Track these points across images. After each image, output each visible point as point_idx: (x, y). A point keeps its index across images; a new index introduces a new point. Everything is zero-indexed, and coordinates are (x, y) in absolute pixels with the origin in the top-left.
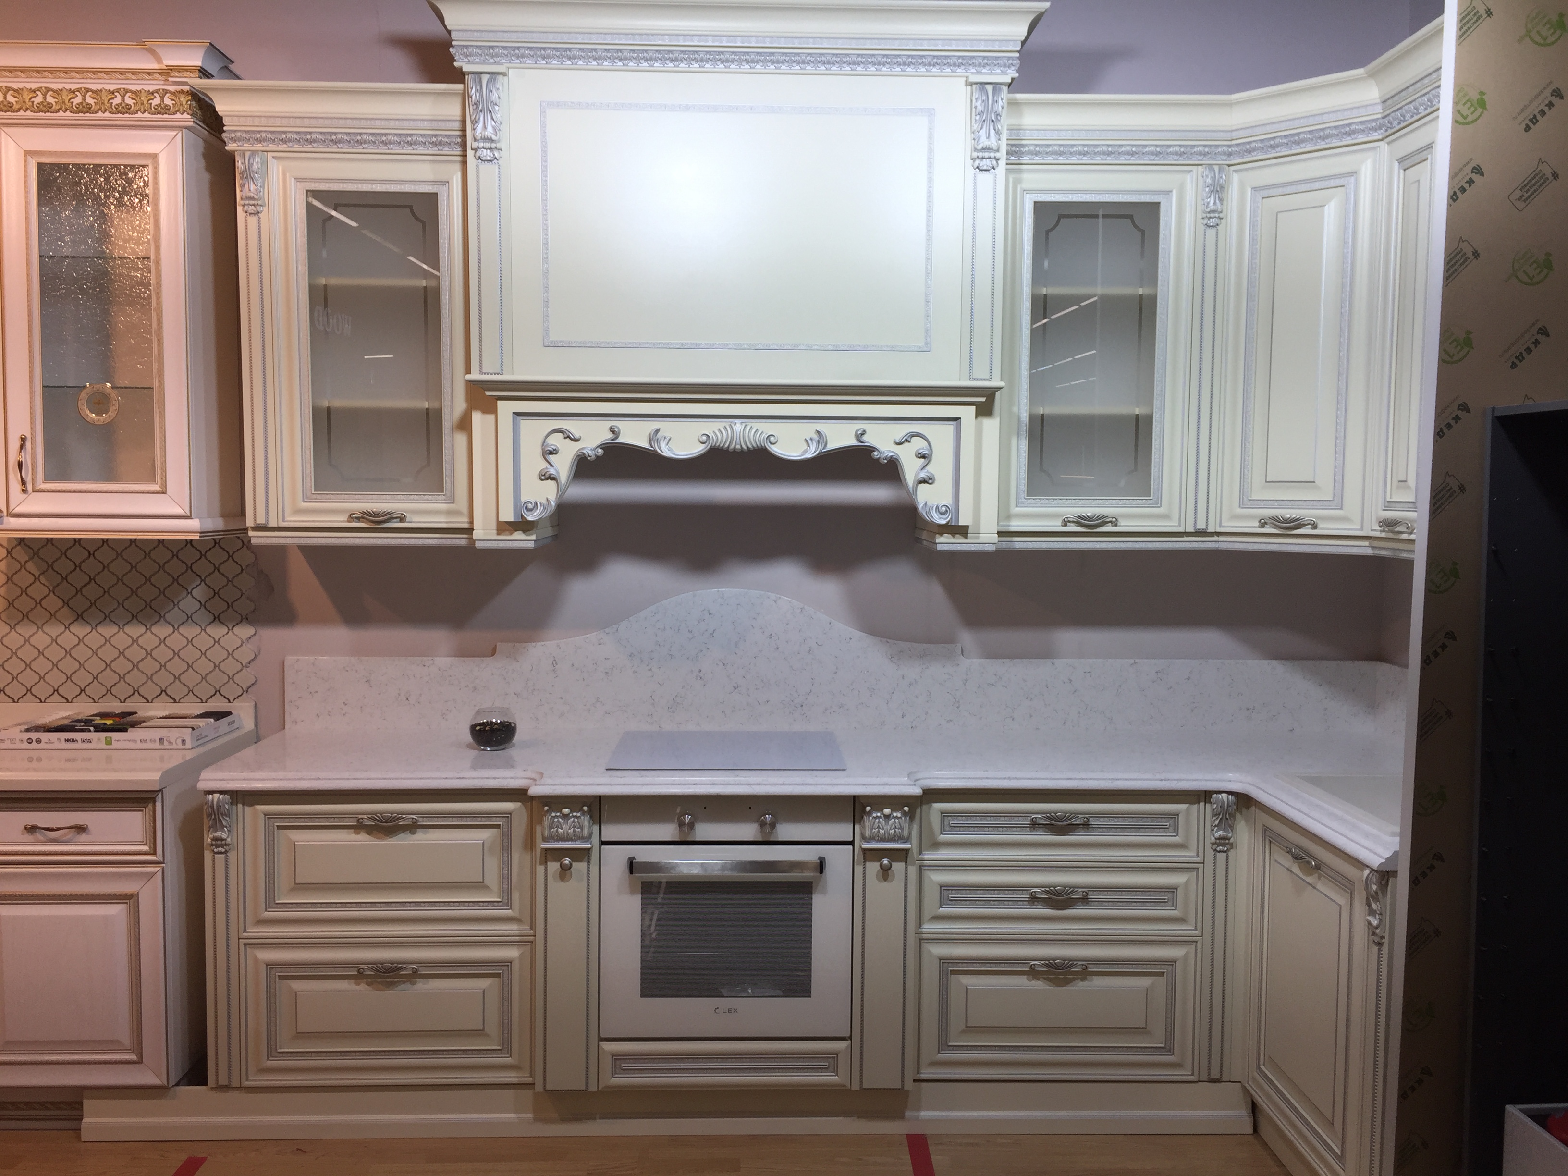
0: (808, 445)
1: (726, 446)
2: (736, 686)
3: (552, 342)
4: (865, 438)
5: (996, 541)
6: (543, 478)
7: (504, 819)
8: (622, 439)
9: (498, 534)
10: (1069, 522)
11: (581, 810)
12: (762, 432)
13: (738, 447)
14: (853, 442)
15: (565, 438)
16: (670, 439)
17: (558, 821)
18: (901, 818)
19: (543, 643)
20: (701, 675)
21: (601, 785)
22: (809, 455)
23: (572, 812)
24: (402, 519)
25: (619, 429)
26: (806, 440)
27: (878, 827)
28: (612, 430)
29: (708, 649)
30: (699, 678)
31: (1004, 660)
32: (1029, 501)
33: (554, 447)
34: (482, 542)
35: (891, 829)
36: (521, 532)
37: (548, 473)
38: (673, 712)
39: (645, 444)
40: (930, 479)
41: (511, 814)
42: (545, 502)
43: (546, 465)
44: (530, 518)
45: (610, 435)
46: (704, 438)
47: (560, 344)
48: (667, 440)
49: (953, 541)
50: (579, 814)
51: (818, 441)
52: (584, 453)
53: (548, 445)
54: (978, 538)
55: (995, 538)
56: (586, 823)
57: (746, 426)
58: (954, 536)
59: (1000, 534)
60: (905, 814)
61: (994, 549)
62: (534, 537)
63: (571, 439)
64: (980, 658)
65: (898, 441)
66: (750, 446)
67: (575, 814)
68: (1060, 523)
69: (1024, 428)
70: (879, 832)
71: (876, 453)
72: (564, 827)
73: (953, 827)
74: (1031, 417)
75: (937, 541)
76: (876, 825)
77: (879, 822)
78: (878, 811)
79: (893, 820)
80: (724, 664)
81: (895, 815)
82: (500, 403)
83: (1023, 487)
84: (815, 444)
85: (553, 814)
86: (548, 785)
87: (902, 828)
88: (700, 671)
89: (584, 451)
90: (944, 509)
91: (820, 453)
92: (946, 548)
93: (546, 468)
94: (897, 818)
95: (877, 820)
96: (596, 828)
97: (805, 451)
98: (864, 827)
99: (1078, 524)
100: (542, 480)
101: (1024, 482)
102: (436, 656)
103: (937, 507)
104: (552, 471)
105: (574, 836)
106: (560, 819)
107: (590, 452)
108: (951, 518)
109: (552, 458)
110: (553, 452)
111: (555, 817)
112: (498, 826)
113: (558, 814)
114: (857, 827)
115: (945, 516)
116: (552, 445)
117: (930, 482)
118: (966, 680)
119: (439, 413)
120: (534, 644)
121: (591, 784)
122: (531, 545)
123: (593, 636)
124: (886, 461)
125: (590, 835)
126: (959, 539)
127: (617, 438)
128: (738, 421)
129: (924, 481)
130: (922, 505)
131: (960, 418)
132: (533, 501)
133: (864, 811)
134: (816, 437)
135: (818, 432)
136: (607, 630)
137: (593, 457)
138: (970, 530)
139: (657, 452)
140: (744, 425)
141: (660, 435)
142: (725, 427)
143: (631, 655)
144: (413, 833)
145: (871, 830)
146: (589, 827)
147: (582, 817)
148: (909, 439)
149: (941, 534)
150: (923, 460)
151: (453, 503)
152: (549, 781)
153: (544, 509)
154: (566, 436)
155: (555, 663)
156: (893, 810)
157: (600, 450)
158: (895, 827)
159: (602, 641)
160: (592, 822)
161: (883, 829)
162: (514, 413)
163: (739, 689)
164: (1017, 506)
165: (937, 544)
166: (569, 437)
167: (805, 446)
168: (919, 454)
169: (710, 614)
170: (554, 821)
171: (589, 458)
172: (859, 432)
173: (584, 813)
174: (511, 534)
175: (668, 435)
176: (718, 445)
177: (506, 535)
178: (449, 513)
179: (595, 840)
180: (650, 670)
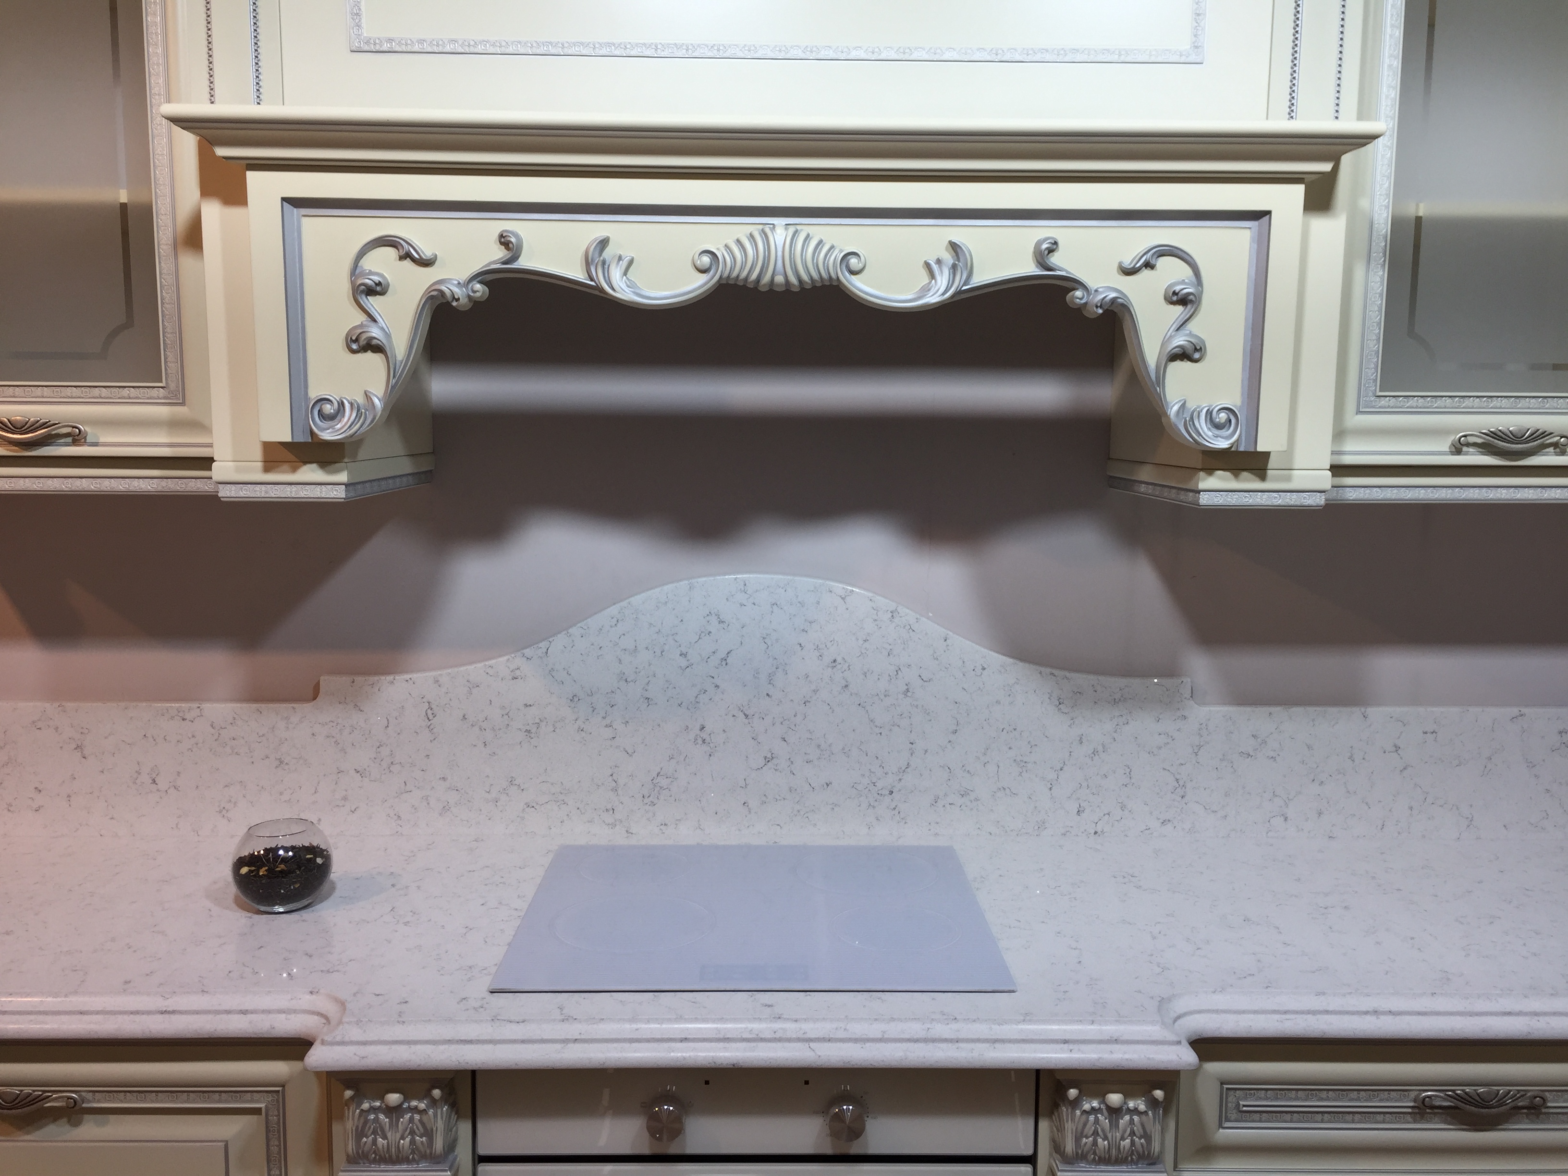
0: (932, 276)
1: (754, 276)
2: (769, 756)
3: (367, 42)
4: (1055, 259)
5: (1328, 486)
6: (354, 346)
7: (270, 1098)
8: (525, 262)
9: (267, 469)
10: (1468, 445)
11: (427, 1094)
12: (832, 247)
13: (779, 279)
14: (1029, 268)
15: (401, 258)
16: (631, 262)
17: (377, 1120)
18: (1145, 1113)
19: (407, 677)
20: (704, 735)
21: (470, 1042)
22: (933, 298)
23: (407, 1098)
24: (77, 438)
25: (516, 235)
26: (927, 265)
27: (1095, 1133)
28: (504, 241)
29: (717, 686)
30: (700, 741)
31: (1272, 709)
32: (1383, 402)
33: (377, 279)
34: (233, 487)
35: (1123, 1138)
36: (314, 466)
37: (364, 336)
38: (653, 804)
39: (575, 272)
40: (1196, 350)
41: (283, 1086)
42: (360, 400)
43: (361, 318)
44: (327, 435)
45: (500, 253)
46: (706, 260)
47: (386, 47)
48: (624, 264)
49: (1234, 484)
50: (422, 1106)
51: (954, 267)
52: (442, 293)
53: (364, 274)
54: (1289, 479)
55: (1325, 479)
56: (440, 1124)
57: (796, 232)
58: (1236, 476)
59: (1338, 470)
60: (1153, 1103)
61: (1322, 502)
62: (343, 477)
63: (414, 260)
64: (1225, 704)
65: (1127, 263)
66: (805, 277)
67: (414, 1103)
68: (1445, 447)
69: (1380, 244)
70: (1095, 1143)
71: (1078, 293)
72: (389, 1135)
73: (1244, 1115)
74: (1397, 223)
75: (1202, 485)
76: (1089, 1129)
77: (1097, 1121)
78: (1093, 1095)
79: (1127, 1118)
80: (746, 716)
81: (1131, 1104)
82: (252, 177)
83: (1373, 372)
84: (946, 272)
85: (366, 1106)
86: (352, 1043)
87: (1147, 1136)
88: (702, 728)
89: (443, 288)
90: (1223, 416)
91: (959, 292)
92: (1219, 500)
93: (361, 326)
94: (1136, 1111)
95: (1092, 1118)
96: (465, 1128)
97: (926, 290)
98: (1061, 1129)
99: (1486, 448)
100: (354, 352)
101: (1375, 361)
102: (209, 700)
103: (1209, 413)
104: (375, 332)
105: (413, 1152)
106: (382, 1116)
107: (456, 290)
108: (1240, 436)
109: (374, 303)
110: (376, 290)
111: (368, 1111)
112: (257, 1111)
113: (378, 1104)
114: (1044, 1125)
115: (1225, 432)
116: (371, 273)
117: (1197, 356)
118: (1200, 747)
119: (146, 213)
120: (390, 678)
121: (449, 1042)
122: (339, 494)
123: (501, 663)
124: (1100, 311)
125: (451, 1147)
126: (1248, 482)
127: (514, 258)
128: (780, 222)
129: (1183, 355)
130: (1176, 408)
131: (1268, 213)
132: (335, 397)
133: (1063, 1097)
134: (948, 258)
135: (954, 247)
136: (528, 652)
137: (464, 301)
138: (1272, 463)
139: (602, 290)
140: (792, 230)
141: (608, 253)
142: (751, 236)
143: (573, 698)
144: (76, 1124)
145: (1078, 1140)
146: (448, 1129)
147: (431, 1112)
148: (1153, 262)
149: (1210, 471)
150: (1180, 308)
151: (183, 404)
152: (355, 1033)
153: (359, 414)
154: (402, 253)
155: (430, 715)
156: (1127, 1095)
157: (478, 286)
158: (1133, 1133)
159: (518, 673)
160: (454, 1117)
161: (1105, 1138)
162: (284, 199)
163: (775, 761)
164: (1359, 412)
165: (1199, 492)
166: (407, 256)
167: (925, 279)
168: (1175, 293)
169: (721, 622)
170: (366, 1122)
171: (454, 304)
172: (1045, 246)
173: (434, 1103)
174: (294, 470)
175: (627, 254)
176: (735, 274)
177: (284, 472)
178: (174, 425)
179: (464, 1154)
180: (609, 726)
